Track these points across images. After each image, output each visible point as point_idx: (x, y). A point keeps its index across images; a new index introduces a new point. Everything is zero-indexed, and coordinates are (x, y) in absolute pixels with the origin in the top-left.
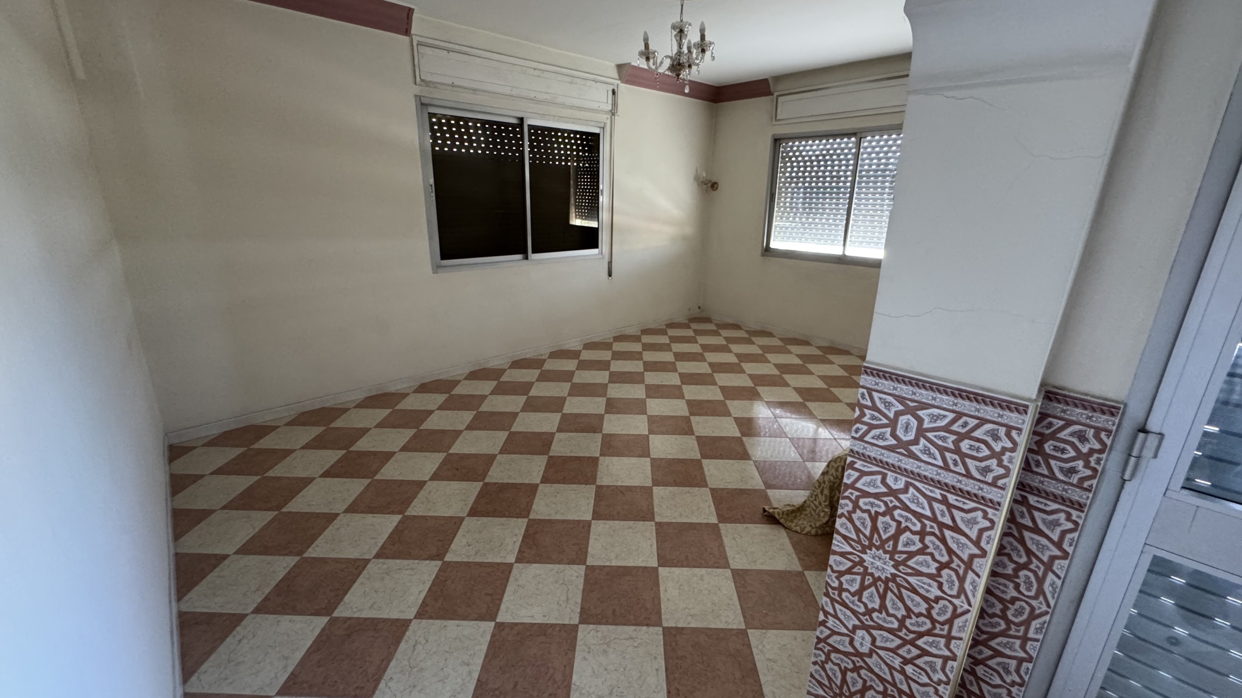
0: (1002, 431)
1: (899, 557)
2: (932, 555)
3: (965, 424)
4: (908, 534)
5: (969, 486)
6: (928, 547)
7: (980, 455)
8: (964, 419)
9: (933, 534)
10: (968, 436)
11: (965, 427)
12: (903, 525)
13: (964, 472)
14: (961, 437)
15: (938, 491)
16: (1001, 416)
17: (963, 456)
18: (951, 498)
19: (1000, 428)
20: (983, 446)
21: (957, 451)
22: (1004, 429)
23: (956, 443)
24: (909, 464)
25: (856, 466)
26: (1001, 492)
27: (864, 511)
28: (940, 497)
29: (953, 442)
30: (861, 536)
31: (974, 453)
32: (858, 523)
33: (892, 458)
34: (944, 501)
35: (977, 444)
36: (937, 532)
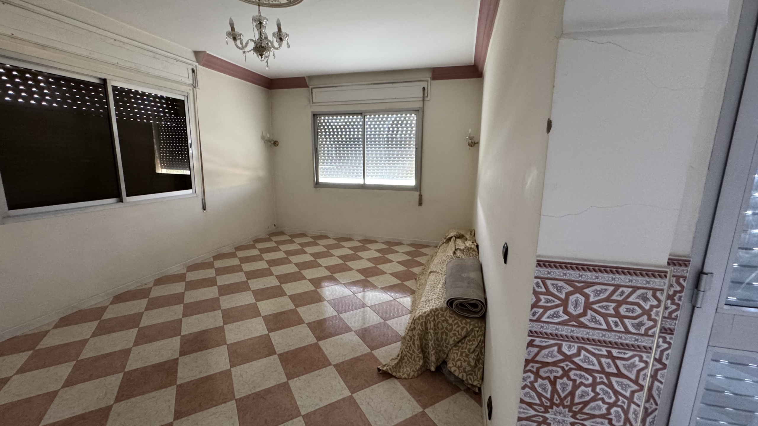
0: (650, 293)
1: (576, 408)
2: (602, 400)
3: (623, 293)
4: (582, 388)
5: (628, 340)
6: (599, 394)
7: (635, 315)
8: (621, 289)
9: (603, 383)
10: (625, 302)
11: (622, 295)
12: (578, 382)
13: (623, 330)
14: (620, 303)
15: (604, 349)
16: (648, 282)
17: (622, 318)
18: (615, 352)
19: (648, 291)
20: (636, 307)
21: (617, 315)
22: (651, 292)
23: (616, 309)
24: (581, 333)
25: (535, 343)
26: (652, 339)
27: (543, 379)
28: (606, 353)
29: (613, 309)
30: (543, 399)
31: (630, 314)
32: (539, 390)
33: (565, 331)
34: (610, 355)
35: (631, 307)
36: (605, 381)
